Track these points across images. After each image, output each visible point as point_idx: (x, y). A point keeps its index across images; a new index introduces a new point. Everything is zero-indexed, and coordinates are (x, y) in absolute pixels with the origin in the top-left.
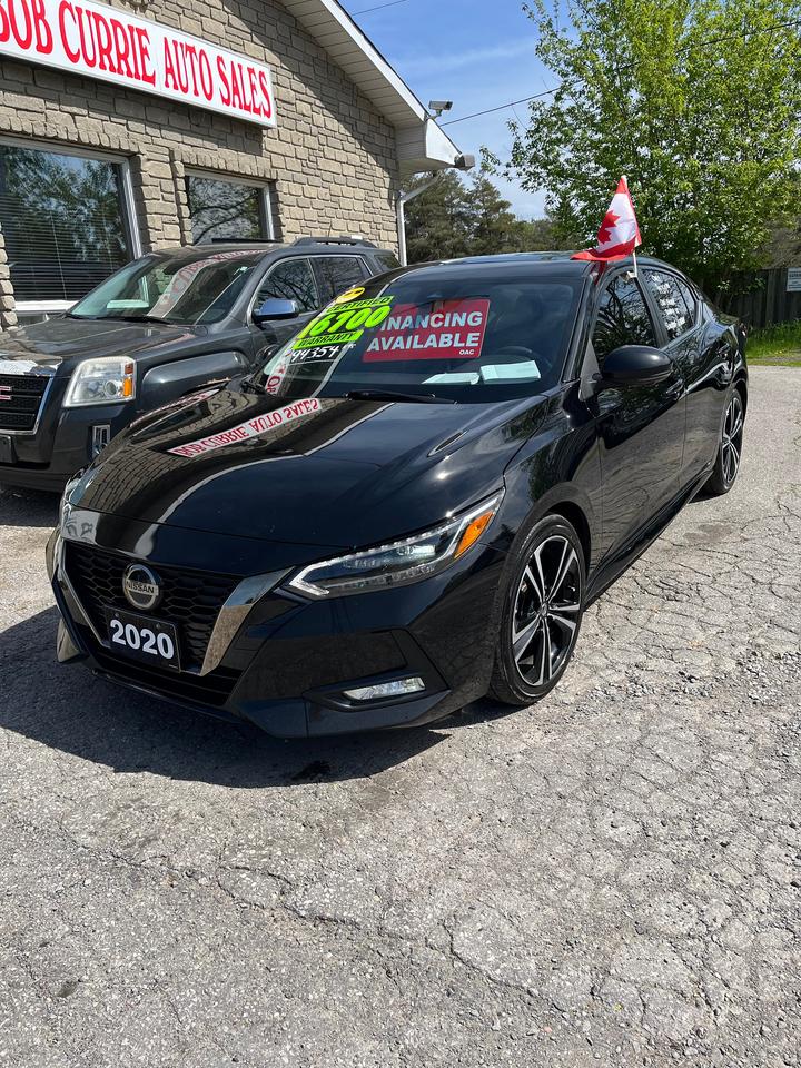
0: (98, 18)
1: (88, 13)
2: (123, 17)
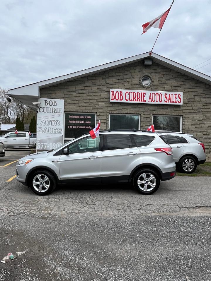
0: (134, 93)
1: (132, 93)
2: (140, 92)
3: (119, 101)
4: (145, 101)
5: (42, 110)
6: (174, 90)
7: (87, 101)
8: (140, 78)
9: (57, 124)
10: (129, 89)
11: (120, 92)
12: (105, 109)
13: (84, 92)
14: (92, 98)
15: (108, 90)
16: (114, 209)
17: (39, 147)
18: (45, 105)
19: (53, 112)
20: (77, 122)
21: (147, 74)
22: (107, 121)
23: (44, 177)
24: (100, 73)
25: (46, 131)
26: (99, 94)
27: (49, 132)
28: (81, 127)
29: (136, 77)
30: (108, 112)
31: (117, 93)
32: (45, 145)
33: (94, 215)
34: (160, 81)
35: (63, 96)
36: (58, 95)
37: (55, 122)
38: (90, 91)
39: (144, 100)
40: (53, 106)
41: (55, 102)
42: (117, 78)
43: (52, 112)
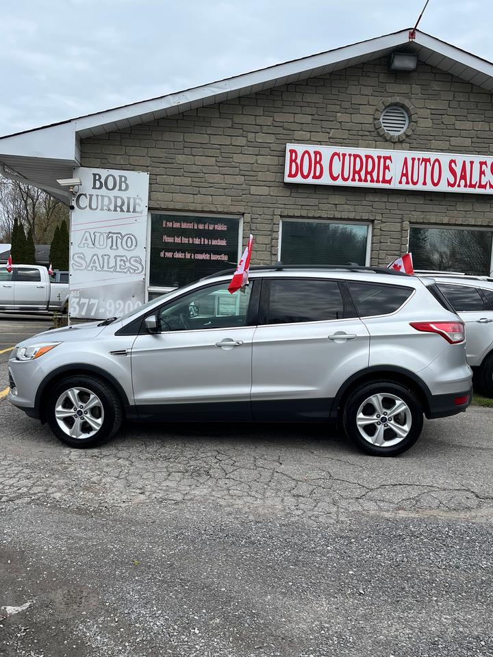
0: (356, 156)
1: (350, 155)
2: (375, 153)
3: (310, 181)
4: (389, 182)
5: (84, 202)
6: (477, 149)
7: (218, 178)
8: (377, 110)
9: (129, 244)
10: (341, 144)
11: (316, 153)
12: (268, 205)
13: (210, 152)
14: (231, 171)
15: (279, 148)
16: (287, 494)
17: (74, 311)
18: (94, 187)
19: (118, 209)
20: (185, 240)
21: (398, 99)
22: (272, 239)
23: (89, 395)
24: (256, 93)
25: (97, 265)
26: (252, 159)
27: (106, 268)
28: (200, 257)
29: (363, 109)
30: (278, 212)
31: (306, 155)
32: (93, 304)
33: (228, 509)
34: (435, 122)
35: (148, 162)
36: (134, 160)
37: (123, 237)
38: (225, 149)
39: (387, 178)
40: (116, 192)
41: (123, 179)
42: (308, 110)
43: (115, 210)
